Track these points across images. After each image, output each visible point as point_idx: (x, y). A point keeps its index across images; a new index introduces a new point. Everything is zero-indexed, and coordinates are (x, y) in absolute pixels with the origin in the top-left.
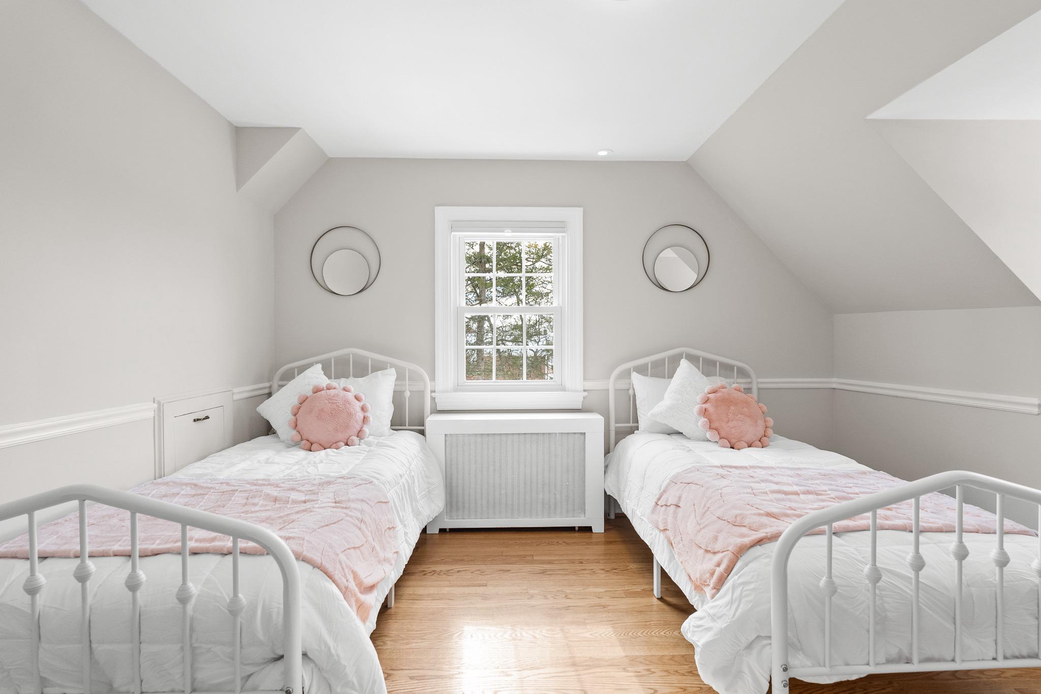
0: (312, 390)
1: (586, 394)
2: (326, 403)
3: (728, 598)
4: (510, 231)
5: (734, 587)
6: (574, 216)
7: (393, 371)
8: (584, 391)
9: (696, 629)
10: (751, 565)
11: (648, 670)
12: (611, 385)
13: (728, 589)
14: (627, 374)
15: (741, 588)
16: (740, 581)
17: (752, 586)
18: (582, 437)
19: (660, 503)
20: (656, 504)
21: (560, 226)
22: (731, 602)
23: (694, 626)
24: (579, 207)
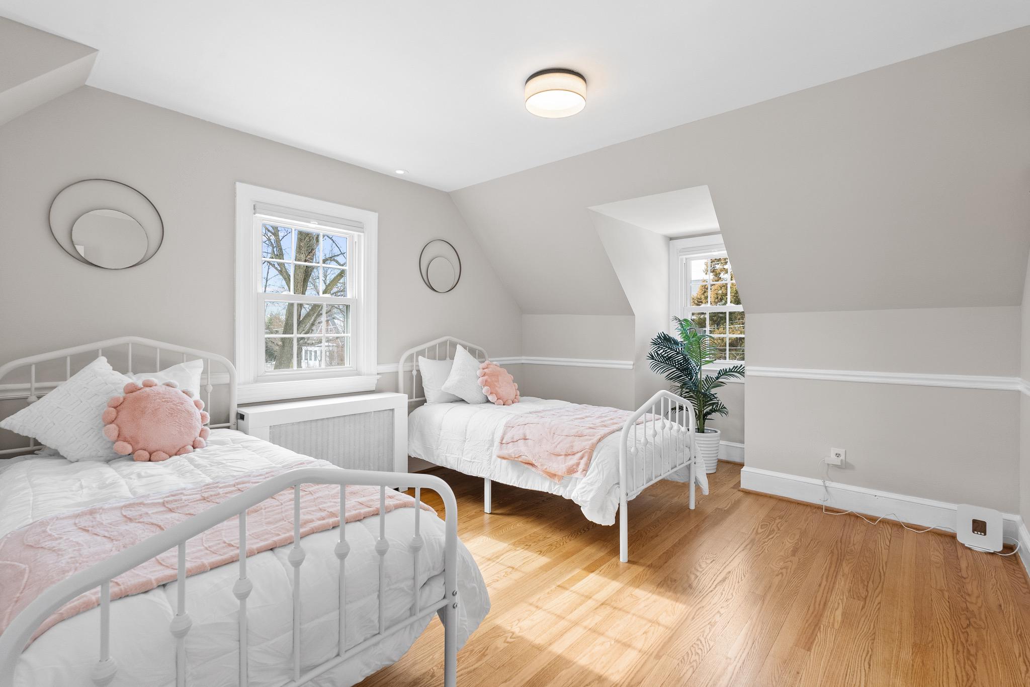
0: (124, 390)
1: (379, 377)
2: (159, 402)
3: (596, 471)
4: (317, 223)
5: (597, 465)
6: (371, 219)
7: (200, 363)
8: (378, 374)
9: (583, 494)
10: (601, 452)
11: (527, 545)
12: (401, 368)
13: (594, 467)
14: (410, 358)
15: (601, 465)
16: (600, 461)
17: (606, 461)
18: (391, 412)
19: (504, 442)
20: (501, 443)
21: (358, 226)
22: (599, 472)
23: (581, 493)
24: (375, 212)
